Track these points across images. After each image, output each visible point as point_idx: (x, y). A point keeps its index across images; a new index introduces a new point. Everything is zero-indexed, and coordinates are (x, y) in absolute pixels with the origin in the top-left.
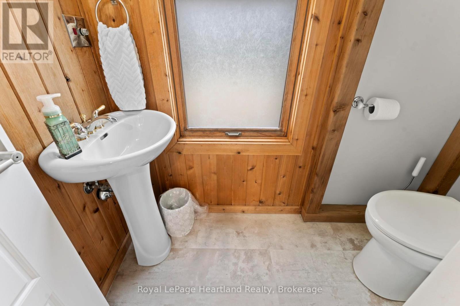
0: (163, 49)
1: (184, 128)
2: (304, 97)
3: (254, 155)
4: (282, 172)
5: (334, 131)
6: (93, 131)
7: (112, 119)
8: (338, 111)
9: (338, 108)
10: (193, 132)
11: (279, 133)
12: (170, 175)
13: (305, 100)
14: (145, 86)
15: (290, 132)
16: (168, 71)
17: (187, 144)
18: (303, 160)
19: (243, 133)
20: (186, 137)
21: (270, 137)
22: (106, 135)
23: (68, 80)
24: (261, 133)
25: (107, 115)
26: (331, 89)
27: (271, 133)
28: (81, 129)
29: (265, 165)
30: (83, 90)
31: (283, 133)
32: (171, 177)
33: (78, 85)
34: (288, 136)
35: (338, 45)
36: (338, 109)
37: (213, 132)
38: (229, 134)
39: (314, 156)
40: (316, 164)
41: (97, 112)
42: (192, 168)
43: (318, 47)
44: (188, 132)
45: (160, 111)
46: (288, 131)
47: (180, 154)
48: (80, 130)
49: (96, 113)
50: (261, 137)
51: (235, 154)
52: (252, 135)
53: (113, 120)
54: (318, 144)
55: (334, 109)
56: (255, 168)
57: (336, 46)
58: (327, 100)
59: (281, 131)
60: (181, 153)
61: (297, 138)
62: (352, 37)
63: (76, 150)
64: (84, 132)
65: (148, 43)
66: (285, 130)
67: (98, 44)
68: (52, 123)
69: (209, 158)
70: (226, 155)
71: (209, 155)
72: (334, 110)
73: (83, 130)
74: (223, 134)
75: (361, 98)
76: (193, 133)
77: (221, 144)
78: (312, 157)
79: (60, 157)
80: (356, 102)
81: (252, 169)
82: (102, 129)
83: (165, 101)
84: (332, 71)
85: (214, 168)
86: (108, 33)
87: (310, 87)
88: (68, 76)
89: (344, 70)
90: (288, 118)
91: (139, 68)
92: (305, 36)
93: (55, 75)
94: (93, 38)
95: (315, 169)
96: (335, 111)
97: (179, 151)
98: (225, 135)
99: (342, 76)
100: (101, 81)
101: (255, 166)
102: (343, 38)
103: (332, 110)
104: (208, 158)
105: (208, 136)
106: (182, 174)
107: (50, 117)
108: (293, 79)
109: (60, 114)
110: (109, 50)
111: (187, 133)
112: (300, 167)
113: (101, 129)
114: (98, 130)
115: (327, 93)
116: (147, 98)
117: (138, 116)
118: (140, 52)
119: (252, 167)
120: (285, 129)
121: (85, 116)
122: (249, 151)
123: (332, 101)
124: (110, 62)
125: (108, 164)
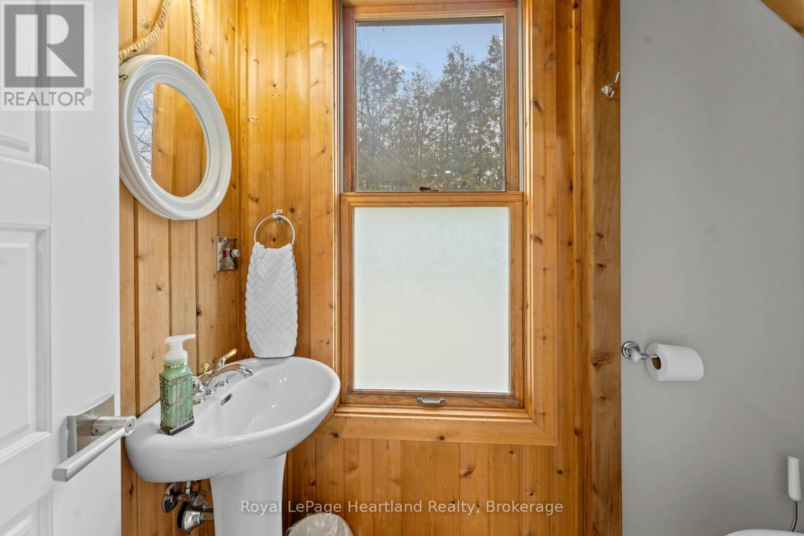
0: (333, 273)
1: (349, 388)
2: (541, 342)
3: (469, 443)
4: (527, 484)
5: (603, 399)
6: (213, 390)
7: (247, 370)
8: (602, 365)
9: (600, 359)
10: (362, 396)
11: (510, 401)
12: (312, 482)
13: (544, 345)
14: (299, 322)
15: (529, 400)
16: (335, 300)
17: (350, 418)
18: (563, 457)
19: (448, 401)
20: (351, 405)
21: (494, 407)
22: (228, 398)
23: (198, 313)
24: (478, 399)
25: (239, 365)
26: (582, 329)
27: (497, 401)
28: (199, 387)
29: (491, 466)
30: (211, 327)
31: (518, 402)
32: (314, 487)
33: (208, 319)
34: (526, 408)
35: (576, 271)
36: (599, 361)
37: (396, 397)
38: (423, 402)
39: (581, 448)
40: (589, 466)
41: (224, 359)
42: (355, 468)
43: (548, 272)
44: (355, 395)
45: (314, 359)
46: (526, 397)
47: (337, 438)
48: (196, 389)
49: (222, 361)
50: (480, 409)
51: (436, 440)
52: (463, 404)
53: (248, 373)
54: (582, 423)
55: (594, 360)
56: (475, 472)
57: (572, 271)
58: (580, 346)
59: (513, 396)
60: (339, 435)
61: (542, 411)
62: (591, 261)
63: (186, 421)
64: (201, 391)
65: (313, 266)
66: (520, 396)
67: (248, 267)
68: (172, 376)
69: (388, 448)
70: (419, 441)
71: (388, 440)
72: (594, 363)
73: (201, 387)
74: (414, 401)
75: (634, 343)
76: (362, 398)
77: (410, 420)
78: (578, 449)
79: (159, 432)
80: (629, 350)
81: (468, 473)
82: (224, 387)
83: (324, 344)
84: (575, 304)
85: (395, 471)
86: (264, 255)
87: (547, 326)
88: (200, 308)
89: (591, 303)
90: (521, 374)
91: (296, 296)
92: (526, 258)
93: (186, 307)
94: (242, 259)
95: (589, 477)
96: (595, 365)
97: (335, 432)
98: (416, 403)
99: (592, 312)
100: (237, 314)
101: (474, 468)
102: (579, 261)
103: (590, 361)
104: (385, 447)
105: (388, 405)
106: (335, 481)
107: (172, 367)
108: (520, 313)
109: (186, 363)
110: (261, 274)
111: (352, 398)
112: (560, 472)
113: (222, 387)
114: (219, 388)
115: (576, 335)
116: (298, 339)
117: (282, 366)
118: (300, 276)
119: (468, 469)
120: (520, 394)
121: (208, 365)
122: (459, 434)
123: (587, 347)
124: (259, 289)
125: (226, 448)
